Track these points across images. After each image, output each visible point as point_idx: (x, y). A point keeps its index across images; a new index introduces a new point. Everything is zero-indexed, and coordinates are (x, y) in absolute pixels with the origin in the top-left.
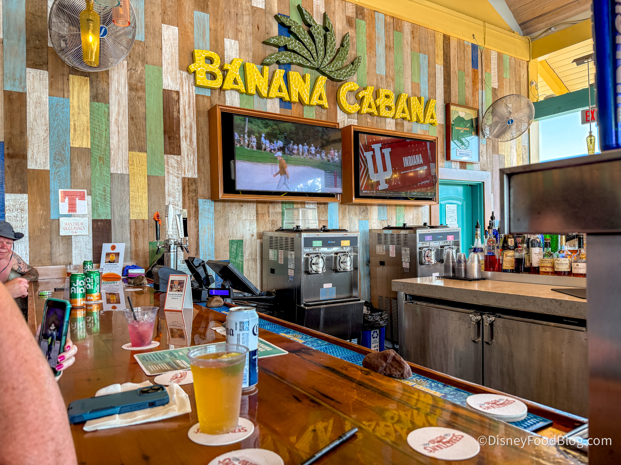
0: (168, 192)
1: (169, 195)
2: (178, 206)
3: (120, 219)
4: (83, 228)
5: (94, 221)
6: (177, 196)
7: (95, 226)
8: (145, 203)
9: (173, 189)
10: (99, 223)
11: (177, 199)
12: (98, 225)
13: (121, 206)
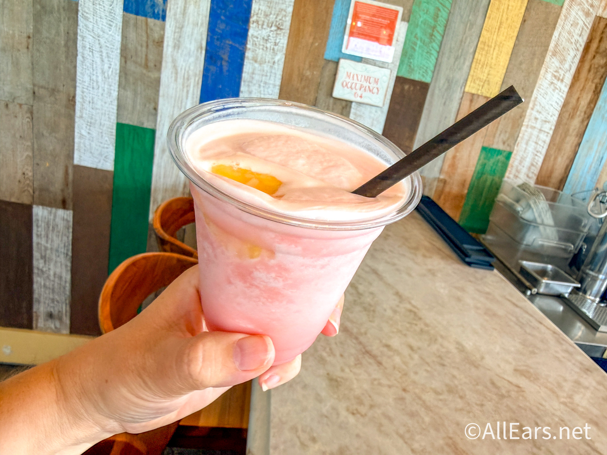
0: (556, 46)
1: (554, 54)
2: (562, 81)
3: (446, 85)
4: (375, 90)
5: (400, 81)
6: (569, 59)
7: (398, 90)
8: (504, 60)
9: (569, 40)
10: (406, 87)
11: (567, 66)
12: (403, 89)
13: (457, 58)
